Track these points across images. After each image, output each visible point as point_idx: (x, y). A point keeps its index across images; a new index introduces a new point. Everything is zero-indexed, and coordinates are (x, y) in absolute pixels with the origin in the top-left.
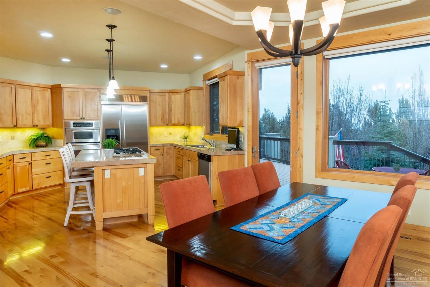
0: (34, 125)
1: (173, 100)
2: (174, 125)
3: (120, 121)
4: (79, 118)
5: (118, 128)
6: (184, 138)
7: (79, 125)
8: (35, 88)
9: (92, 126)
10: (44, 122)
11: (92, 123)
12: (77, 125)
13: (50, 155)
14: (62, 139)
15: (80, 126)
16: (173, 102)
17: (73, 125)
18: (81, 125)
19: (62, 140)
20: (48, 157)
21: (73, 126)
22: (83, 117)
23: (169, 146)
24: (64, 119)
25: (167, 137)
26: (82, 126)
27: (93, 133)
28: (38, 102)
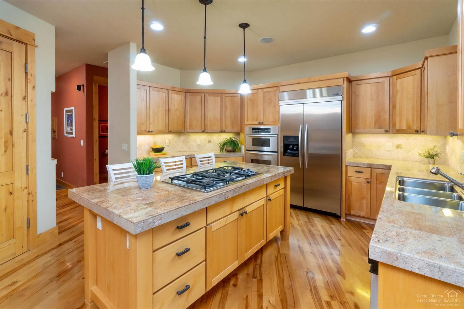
0: (222, 130)
1: (398, 87)
2: (400, 132)
3: (301, 125)
4: (257, 123)
5: (298, 135)
6: (427, 157)
8: (224, 94)
9: (270, 132)
10: (232, 127)
11: (270, 128)
12: (256, 131)
15: (258, 132)
16: (399, 91)
17: (252, 131)
18: (259, 130)
22: (262, 122)
23: (382, 169)
24: (245, 124)
25: (391, 151)
26: (260, 132)
27: (270, 140)
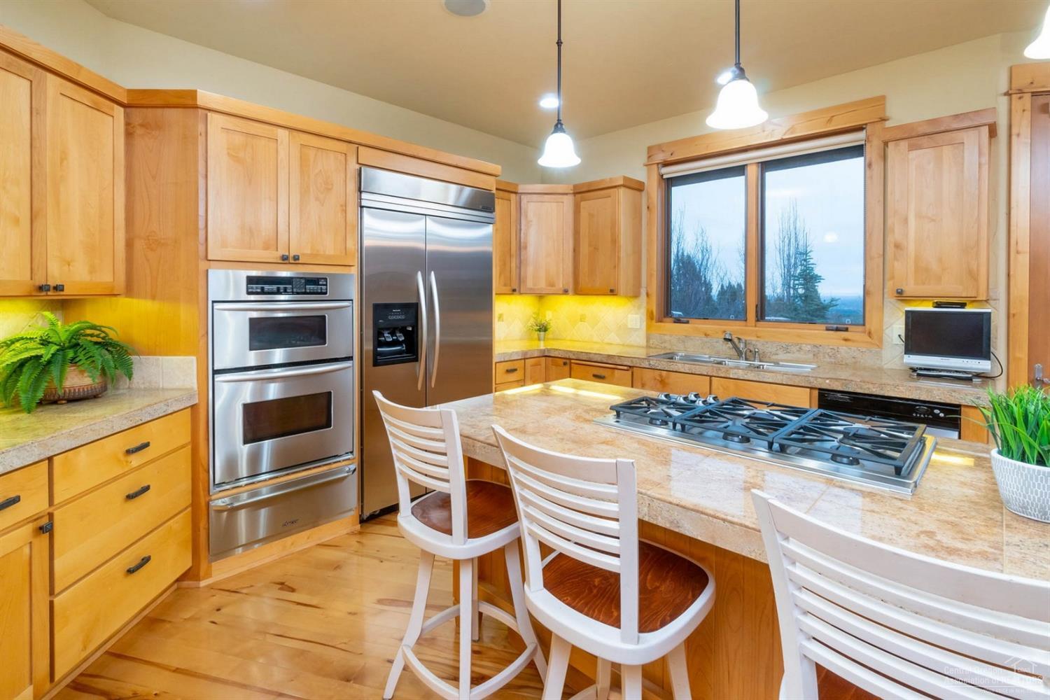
1: (531, 216)
3: (420, 273)
5: (414, 301)
6: (538, 330)
7: (274, 287)
9: (325, 294)
10: (92, 270)
12: (267, 287)
13: (146, 445)
14: (193, 355)
15: (279, 292)
16: (531, 221)
17: (247, 288)
18: (282, 287)
19: (194, 358)
20: (135, 460)
21: (249, 293)
23: (537, 357)
24: (206, 259)
26: (286, 292)
27: (328, 320)
28: (63, 158)
